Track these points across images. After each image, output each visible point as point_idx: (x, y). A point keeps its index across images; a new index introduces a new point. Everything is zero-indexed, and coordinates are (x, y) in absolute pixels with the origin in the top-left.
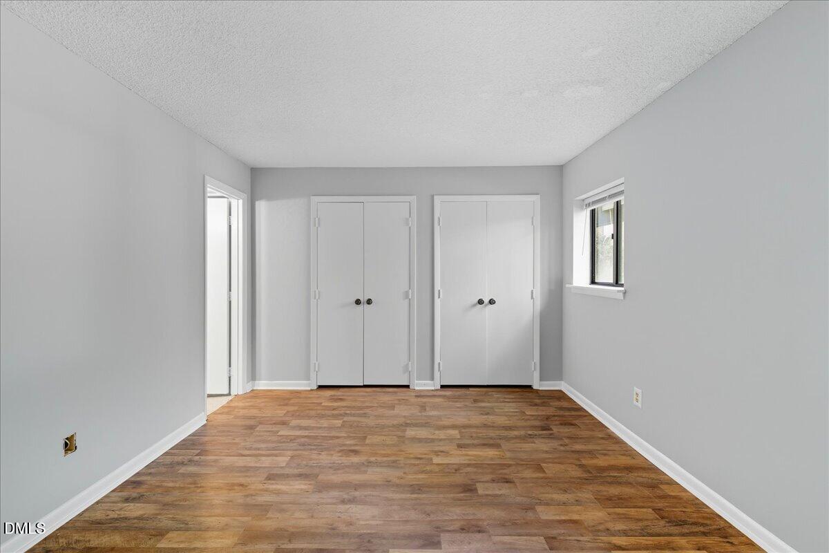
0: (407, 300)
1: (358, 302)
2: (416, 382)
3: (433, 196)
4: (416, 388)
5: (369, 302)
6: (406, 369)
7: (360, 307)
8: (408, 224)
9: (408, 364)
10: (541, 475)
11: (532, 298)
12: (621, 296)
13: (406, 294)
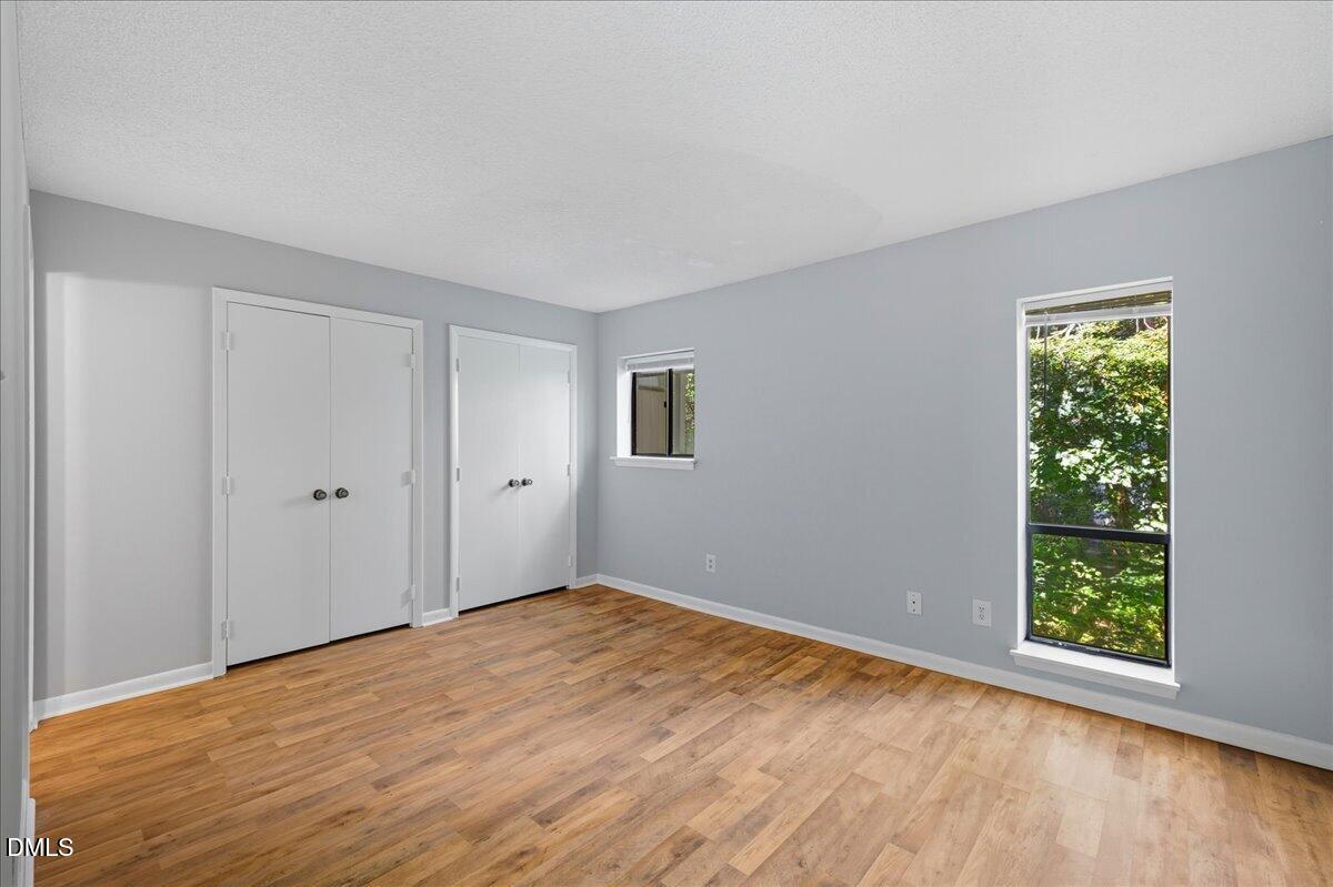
0: (408, 488)
1: (319, 495)
2: (424, 614)
3: (448, 325)
4: (424, 625)
5: (341, 493)
6: (407, 598)
7: (325, 503)
8: (409, 364)
9: (409, 590)
10: (671, 657)
11: (569, 474)
12: (691, 467)
13: (407, 479)
